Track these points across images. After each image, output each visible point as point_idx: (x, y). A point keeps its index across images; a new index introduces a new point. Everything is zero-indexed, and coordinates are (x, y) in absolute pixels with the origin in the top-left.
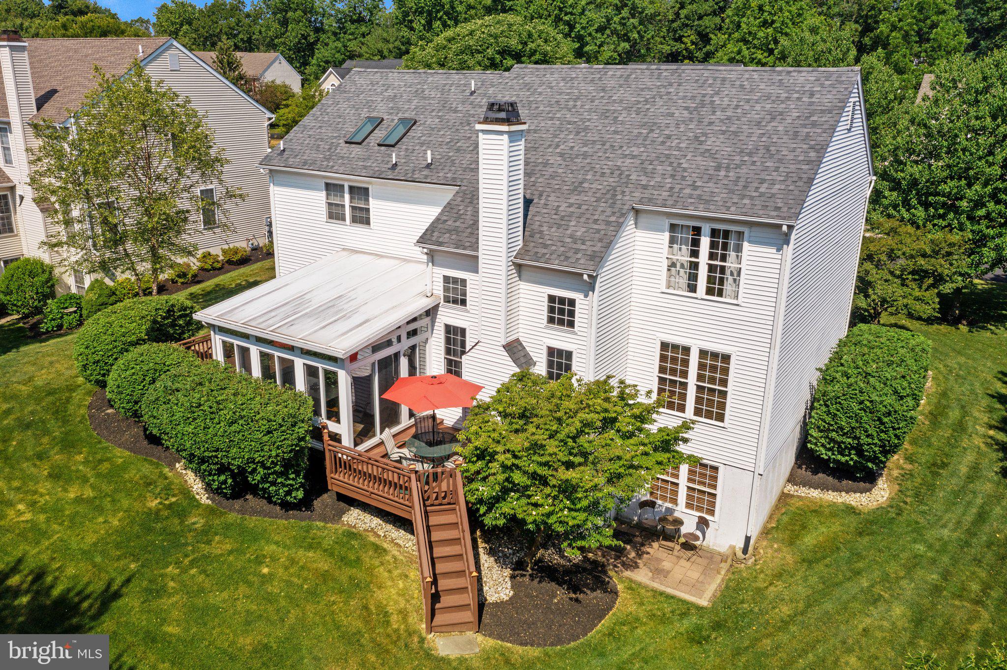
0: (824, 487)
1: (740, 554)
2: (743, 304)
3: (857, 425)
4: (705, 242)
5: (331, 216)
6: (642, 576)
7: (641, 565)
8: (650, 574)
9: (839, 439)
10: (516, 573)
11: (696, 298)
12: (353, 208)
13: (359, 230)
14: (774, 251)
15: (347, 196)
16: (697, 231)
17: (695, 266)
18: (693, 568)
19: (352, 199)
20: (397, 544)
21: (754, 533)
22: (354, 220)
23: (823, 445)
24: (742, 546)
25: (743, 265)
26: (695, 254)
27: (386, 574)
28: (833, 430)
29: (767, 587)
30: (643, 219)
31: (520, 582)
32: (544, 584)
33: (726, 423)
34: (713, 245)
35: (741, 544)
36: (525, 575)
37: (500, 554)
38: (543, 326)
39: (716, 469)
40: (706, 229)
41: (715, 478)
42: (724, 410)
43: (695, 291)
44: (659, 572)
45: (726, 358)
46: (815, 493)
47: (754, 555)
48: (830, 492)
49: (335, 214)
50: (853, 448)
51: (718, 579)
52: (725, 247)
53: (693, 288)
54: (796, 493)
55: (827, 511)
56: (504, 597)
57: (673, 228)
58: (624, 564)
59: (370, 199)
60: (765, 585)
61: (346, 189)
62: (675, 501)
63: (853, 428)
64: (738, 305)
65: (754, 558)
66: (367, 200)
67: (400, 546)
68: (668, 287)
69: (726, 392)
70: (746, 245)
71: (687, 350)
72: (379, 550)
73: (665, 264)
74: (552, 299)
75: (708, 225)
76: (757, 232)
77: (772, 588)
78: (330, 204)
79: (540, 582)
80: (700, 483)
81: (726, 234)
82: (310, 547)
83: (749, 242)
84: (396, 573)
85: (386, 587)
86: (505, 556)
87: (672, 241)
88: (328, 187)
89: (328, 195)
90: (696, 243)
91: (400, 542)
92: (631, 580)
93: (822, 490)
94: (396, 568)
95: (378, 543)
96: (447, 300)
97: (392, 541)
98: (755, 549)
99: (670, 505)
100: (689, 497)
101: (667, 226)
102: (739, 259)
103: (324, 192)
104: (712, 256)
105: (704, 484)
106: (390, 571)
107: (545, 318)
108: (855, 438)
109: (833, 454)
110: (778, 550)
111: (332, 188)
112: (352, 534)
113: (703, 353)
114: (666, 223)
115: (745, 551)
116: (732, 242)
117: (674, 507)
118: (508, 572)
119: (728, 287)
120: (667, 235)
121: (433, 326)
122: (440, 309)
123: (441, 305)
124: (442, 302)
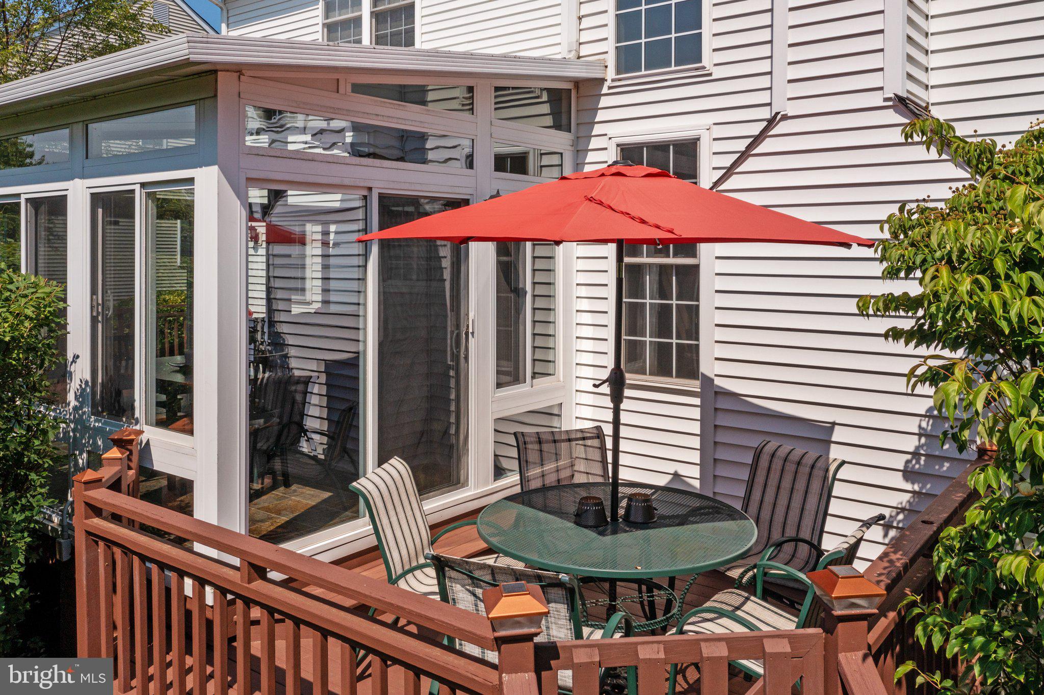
12: (379, 18)
78: (331, 28)
89: (328, 8)
96: (629, 58)
122: (604, 102)
123: (606, 84)
124: (611, 74)
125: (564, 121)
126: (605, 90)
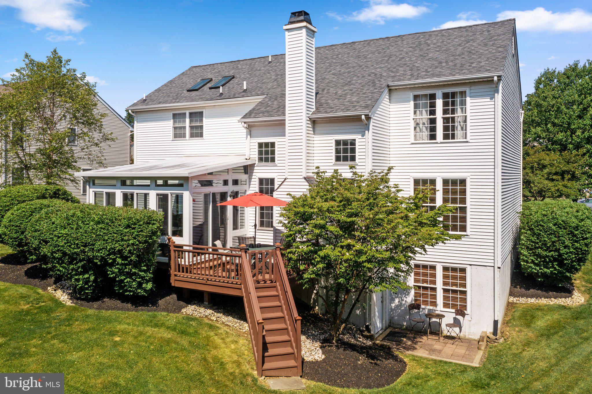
0: (537, 297)
1: (491, 336)
2: (471, 141)
3: (556, 239)
4: (439, 103)
5: (176, 136)
6: (420, 353)
7: (418, 348)
8: (427, 352)
9: (544, 253)
10: (325, 345)
11: (437, 143)
12: (191, 127)
13: (196, 141)
14: (489, 100)
15: (188, 120)
16: (433, 97)
17: (433, 121)
18: (458, 347)
19: (191, 121)
20: (227, 325)
21: (499, 317)
22: (192, 136)
23: (533, 262)
24: (492, 331)
25: (468, 114)
26: (433, 112)
27: (220, 341)
28: (539, 247)
29: (521, 353)
30: (395, 95)
31: (329, 350)
32: (347, 352)
33: (468, 232)
34: (445, 104)
35: (491, 329)
36: (332, 346)
37: (310, 334)
38: (332, 164)
39: (463, 270)
40: (439, 93)
41: (464, 278)
42: (465, 222)
43: (435, 139)
44: (432, 351)
45: (463, 182)
46: (533, 300)
47: (503, 337)
48: (543, 299)
49: (179, 134)
50: (555, 260)
51: (480, 353)
52: (453, 104)
53: (433, 137)
54: (518, 302)
55: (546, 308)
56: (318, 358)
57: (416, 98)
58: (404, 348)
59: (204, 119)
60: (519, 351)
61: (188, 115)
62: (434, 304)
63: (553, 242)
64: (467, 142)
65: (503, 339)
66: (201, 121)
67: (229, 326)
68: (415, 140)
69: (466, 207)
70: (468, 99)
71: (433, 182)
72: (211, 327)
73: (412, 125)
74: (338, 143)
75: (440, 91)
76: (476, 89)
77: (524, 353)
78: (175, 128)
79: (344, 350)
80: (454, 284)
81: (454, 95)
82: (156, 326)
83: (470, 97)
84: (228, 340)
85: (220, 348)
86: (313, 335)
87: (416, 106)
88: (175, 116)
89: (174, 122)
90: (433, 105)
91: (230, 324)
92: (413, 356)
93: (537, 298)
94: (228, 337)
95: (212, 323)
96: (261, 159)
97: (223, 323)
98: (502, 333)
99: (431, 308)
100: (445, 298)
101: (412, 97)
102: (464, 110)
103: (172, 121)
104: (445, 112)
105: (455, 285)
106: (223, 339)
107: (334, 158)
108: (555, 251)
109: (540, 269)
110: (520, 331)
111: (177, 116)
112: (190, 318)
113: (446, 182)
114: (411, 95)
115: (495, 333)
116: (458, 100)
117: (435, 308)
118: (318, 344)
119: (459, 132)
120: (412, 103)
121: (250, 182)
122: (256, 168)
123: (256, 164)
124: (257, 162)
125: (247, 171)
126: (256, 166)
